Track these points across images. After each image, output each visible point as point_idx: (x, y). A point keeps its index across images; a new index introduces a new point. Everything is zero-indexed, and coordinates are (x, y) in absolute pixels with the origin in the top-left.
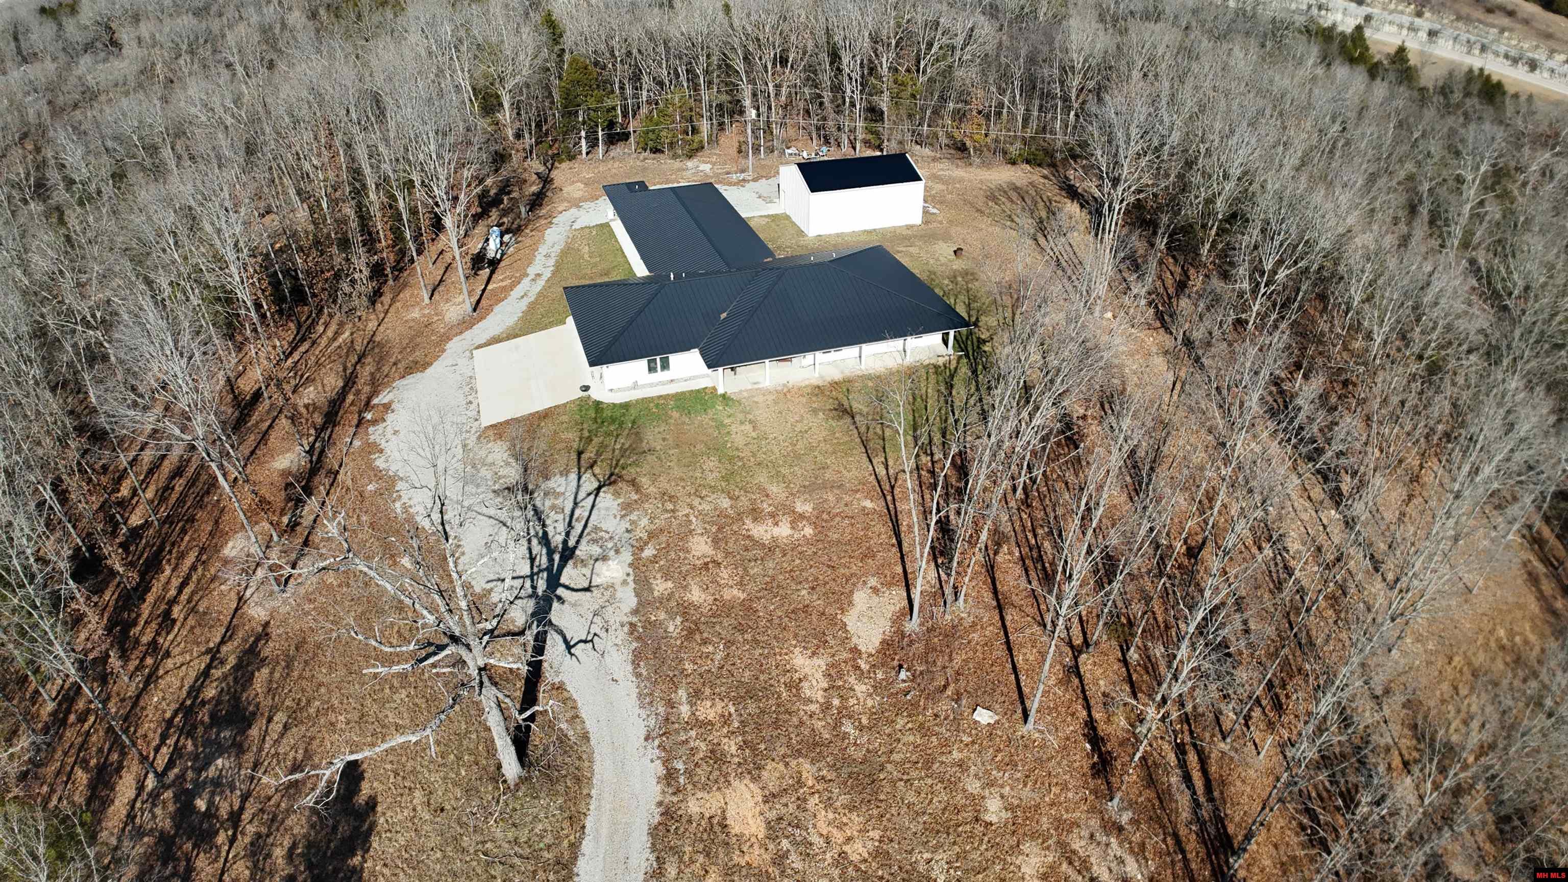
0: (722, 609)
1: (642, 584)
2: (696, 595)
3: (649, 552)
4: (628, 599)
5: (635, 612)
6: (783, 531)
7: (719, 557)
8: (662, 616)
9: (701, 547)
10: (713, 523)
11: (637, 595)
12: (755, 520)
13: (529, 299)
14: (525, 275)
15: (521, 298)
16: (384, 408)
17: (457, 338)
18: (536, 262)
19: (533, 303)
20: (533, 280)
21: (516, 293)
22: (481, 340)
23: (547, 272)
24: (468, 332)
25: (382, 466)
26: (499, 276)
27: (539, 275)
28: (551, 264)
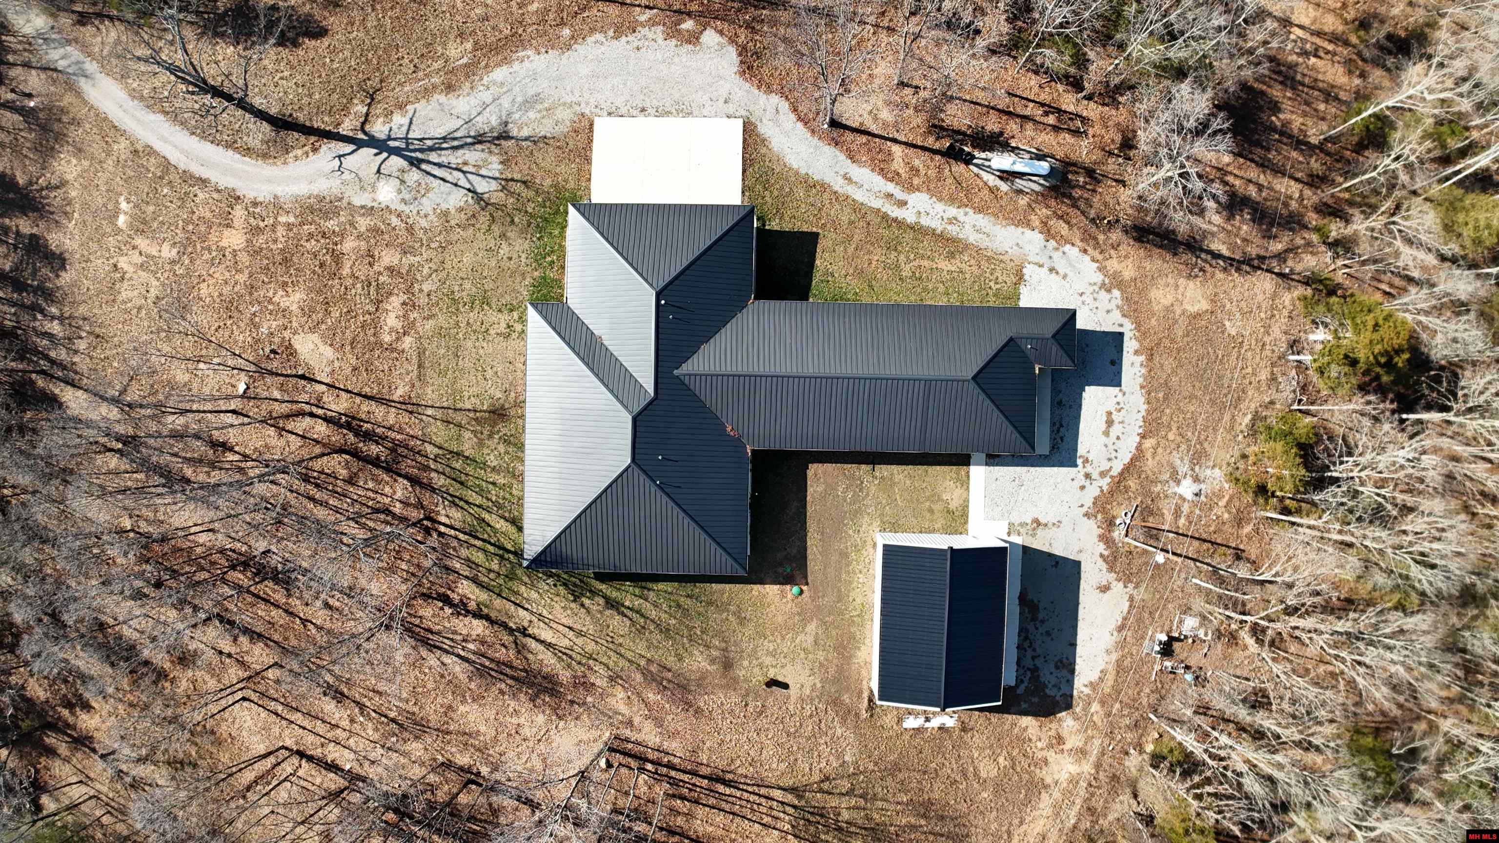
0: (338, 258)
1: (369, 211)
2: (350, 244)
3: (395, 221)
4: (360, 200)
5: (349, 203)
6: (391, 320)
7: (376, 267)
8: (342, 219)
10: (409, 271)
11: (363, 207)
13: (838, 185)
14: (911, 188)
15: (848, 179)
16: (693, 38)
17: (784, 106)
18: (940, 207)
19: (824, 187)
20: (890, 196)
21: (863, 174)
22: (765, 129)
23: (908, 215)
24: (792, 117)
25: (590, 40)
26: (919, 160)
27: (902, 204)
28: (925, 221)
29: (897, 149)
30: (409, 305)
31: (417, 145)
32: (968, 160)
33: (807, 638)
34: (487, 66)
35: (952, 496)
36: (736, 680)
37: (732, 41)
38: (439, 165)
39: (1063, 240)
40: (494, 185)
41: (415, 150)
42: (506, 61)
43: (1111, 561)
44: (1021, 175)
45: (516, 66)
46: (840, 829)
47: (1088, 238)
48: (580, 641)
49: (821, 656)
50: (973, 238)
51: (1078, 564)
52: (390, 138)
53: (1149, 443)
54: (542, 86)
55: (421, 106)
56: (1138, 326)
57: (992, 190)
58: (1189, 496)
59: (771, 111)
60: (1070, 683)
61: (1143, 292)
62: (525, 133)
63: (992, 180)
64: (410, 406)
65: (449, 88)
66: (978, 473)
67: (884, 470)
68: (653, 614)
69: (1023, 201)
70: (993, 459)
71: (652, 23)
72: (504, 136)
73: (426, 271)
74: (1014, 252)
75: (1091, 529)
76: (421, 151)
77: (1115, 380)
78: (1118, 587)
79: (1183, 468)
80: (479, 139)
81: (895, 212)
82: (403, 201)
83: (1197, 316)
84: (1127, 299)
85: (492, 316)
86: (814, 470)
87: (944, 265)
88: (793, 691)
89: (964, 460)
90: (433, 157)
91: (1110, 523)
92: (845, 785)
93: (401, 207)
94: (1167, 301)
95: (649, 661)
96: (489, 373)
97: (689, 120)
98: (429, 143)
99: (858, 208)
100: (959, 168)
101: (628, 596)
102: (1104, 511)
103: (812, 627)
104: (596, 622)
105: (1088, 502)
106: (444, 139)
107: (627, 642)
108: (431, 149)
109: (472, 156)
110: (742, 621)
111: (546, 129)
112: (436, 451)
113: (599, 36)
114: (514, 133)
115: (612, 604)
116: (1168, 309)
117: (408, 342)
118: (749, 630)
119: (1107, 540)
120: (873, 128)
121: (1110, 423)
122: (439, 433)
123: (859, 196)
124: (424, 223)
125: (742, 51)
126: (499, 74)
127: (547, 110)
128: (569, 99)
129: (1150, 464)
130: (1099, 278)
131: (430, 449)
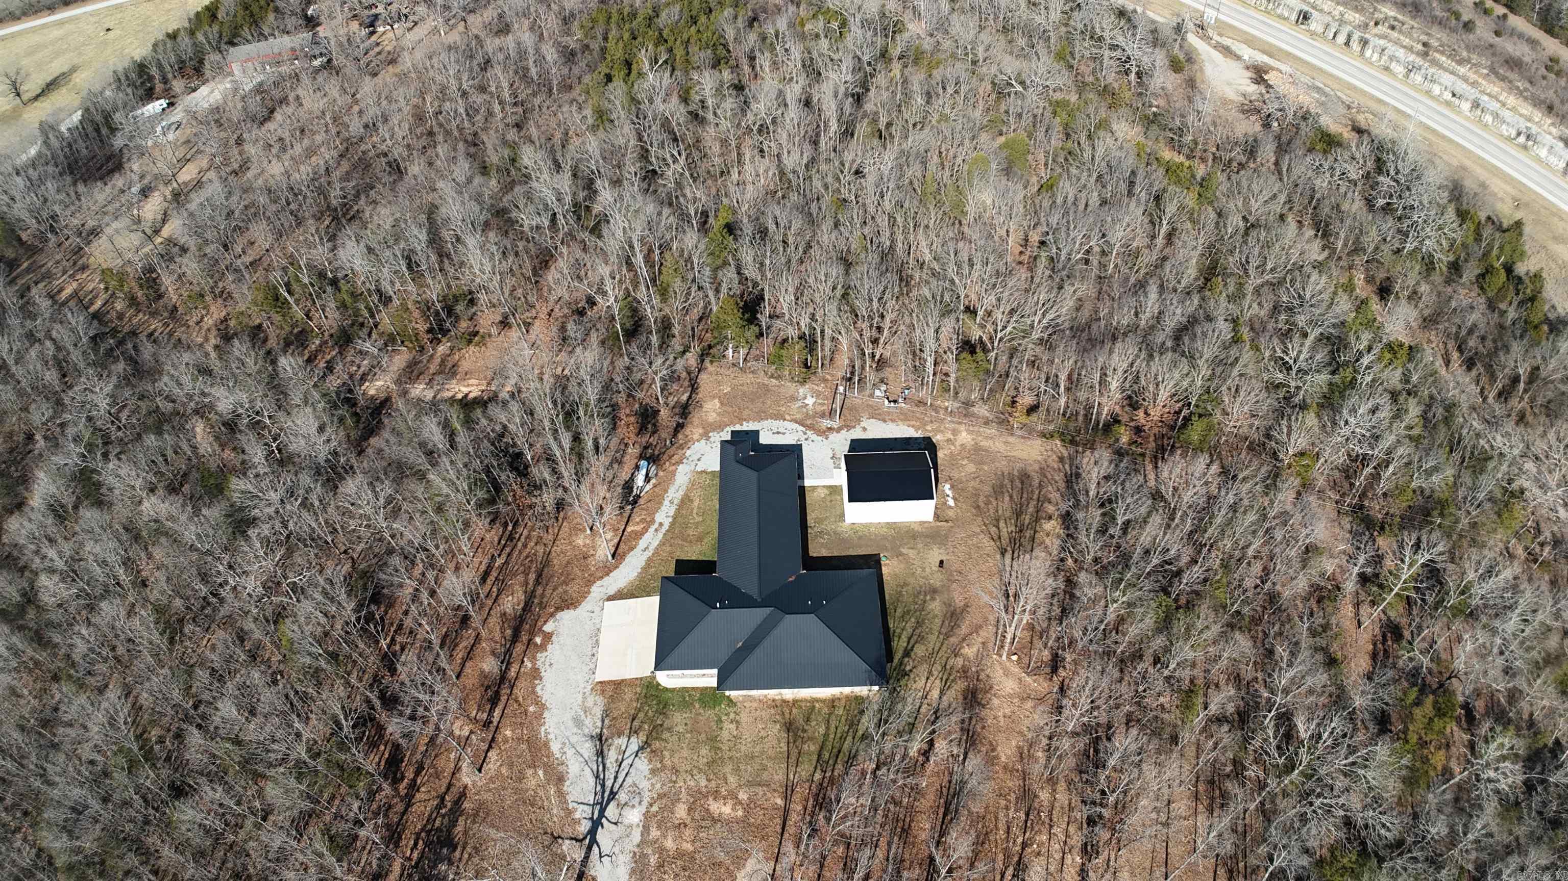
0: (680, 854)
1: (646, 829)
2: (669, 844)
3: (655, 808)
4: (636, 837)
5: (638, 846)
6: (727, 810)
7: (688, 822)
8: (650, 852)
9: (681, 811)
10: (692, 796)
11: (642, 835)
12: (715, 799)
13: (649, 554)
14: (653, 521)
15: (644, 550)
16: (548, 637)
17: (599, 583)
18: (663, 508)
19: (650, 560)
20: (656, 530)
21: (642, 543)
22: (612, 591)
23: (667, 523)
24: (606, 578)
25: (540, 693)
26: (636, 518)
27: (661, 524)
28: (671, 513)
29: (629, 529)
30: (716, 795)
31: (599, 797)
32: (638, 497)
33: (912, 553)
34: (548, 757)
35: (822, 493)
36: (943, 586)
37: (552, 615)
38: (616, 778)
39: (683, 456)
40: (634, 739)
41: (603, 797)
42: (546, 744)
43: (849, 427)
44: (647, 475)
45: (551, 736)
46: (1021, 531)
47: (681, 447)
48: (935, 673)
49: (920, 546)
50: (681, 493)
51: (852, 441)
52: (592, 819)
53: (787, 417)
54: (568, 717)
55: (570, 798)
56: (726, 426)
57: (655, 486)
58: (814, 400)
59: (601, 589)
60: (916, 439)
61: (711, 425)
62: (599, 724)
63: (648, 487)
64: (788, 792)
65: (561, 779)
66: (808, 483)
67: (810, 521)
68: (910, 630)
69: (661, 474)
70: (801, 476)
71: (534, 659)
72: (600, 737)
73: (692, 783)
74: (689, 476)
75: (833, 437)
76: (603, 792)
77: (757, 433)
78: (863, 425)
79: (800, 404)
80: (600, 754)
81: (666, 527)
82: (640, 803)
83: (722, 404)
84: (714, 431)
85: (725, 735)
86: (813, 553)
87: (696, 503)
88: (944, 558)
89: (802, 489)
90: (609, 783)
91: (830, 429)
92: (993, 530)
93: (645, 804)
94: (714, 415)
95: (940, 633)
96: (763, 733)
97: (602, 630)
98: (599, 788)
99: (662, 544)
100: (641, 501)
101: (899, 645)
102: (824, 432)
103: (904, 551)
104: (921, 663)
105: (820, 438)
106: (597, 777)
107: (931, 646)
108: (603, 786)
109: (612, 756)
110: (906, 584)
111: (598, 712)
112: (819, 771)
113: (538, 689)
114: (598, 731)
115: (907, 653)
116: (719, 414)
117: (743, 796)
118: (911, 580)
119: (838, 430)
120: (616, 541)
121: (778, 433)
122: (805, 770)
123: (656, 543)
124: (658, 786)
125: (559, 609)
126: (555, 747)
127: (585, 712)
128: (580, 699)
129: (798, 416)
130: (703, 442)
131: (818, 776)
